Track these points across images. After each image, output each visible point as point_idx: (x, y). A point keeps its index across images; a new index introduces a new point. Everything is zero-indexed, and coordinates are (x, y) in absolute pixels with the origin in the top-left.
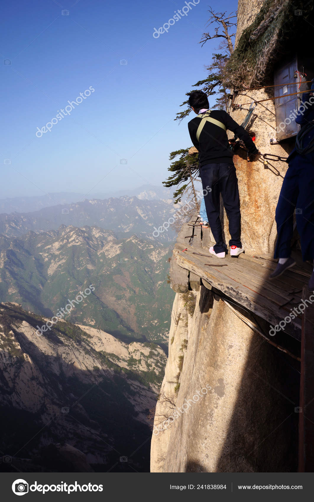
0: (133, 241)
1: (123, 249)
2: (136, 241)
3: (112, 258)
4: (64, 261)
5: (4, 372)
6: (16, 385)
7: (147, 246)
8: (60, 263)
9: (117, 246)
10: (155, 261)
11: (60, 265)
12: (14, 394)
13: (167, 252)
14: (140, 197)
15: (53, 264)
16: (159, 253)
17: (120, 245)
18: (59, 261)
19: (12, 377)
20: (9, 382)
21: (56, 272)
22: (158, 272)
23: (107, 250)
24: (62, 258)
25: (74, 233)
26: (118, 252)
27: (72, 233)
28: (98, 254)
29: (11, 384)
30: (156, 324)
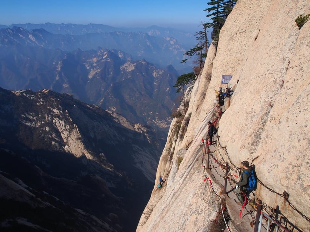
0: (143, 63)
1: (136, 67)
2: (145, 63)
3: (129, 72)
4: (99, 70)
5: (61, 133)
6: (68, 141)
7: (151, 66)
8: (96, 71)
9: (133, 65)
10: (155, 76)
11: (97, 72)
12: (66, 146)
13: (163, 72)
14: (150, 34)
15: (92, 72)
16: (158, 72)
17: (135, 64)
18: (96, 70)
19: (66, 137)
20: (64, 139)
21: (94, 77)
22: (156, 83)
23: (126, 67)
24: (98, 69)
25: (106, 53)
26: (133, 68)
27: (105, 53)
28: (121, 68)
29: (65, 141)
30: (151, 114)
